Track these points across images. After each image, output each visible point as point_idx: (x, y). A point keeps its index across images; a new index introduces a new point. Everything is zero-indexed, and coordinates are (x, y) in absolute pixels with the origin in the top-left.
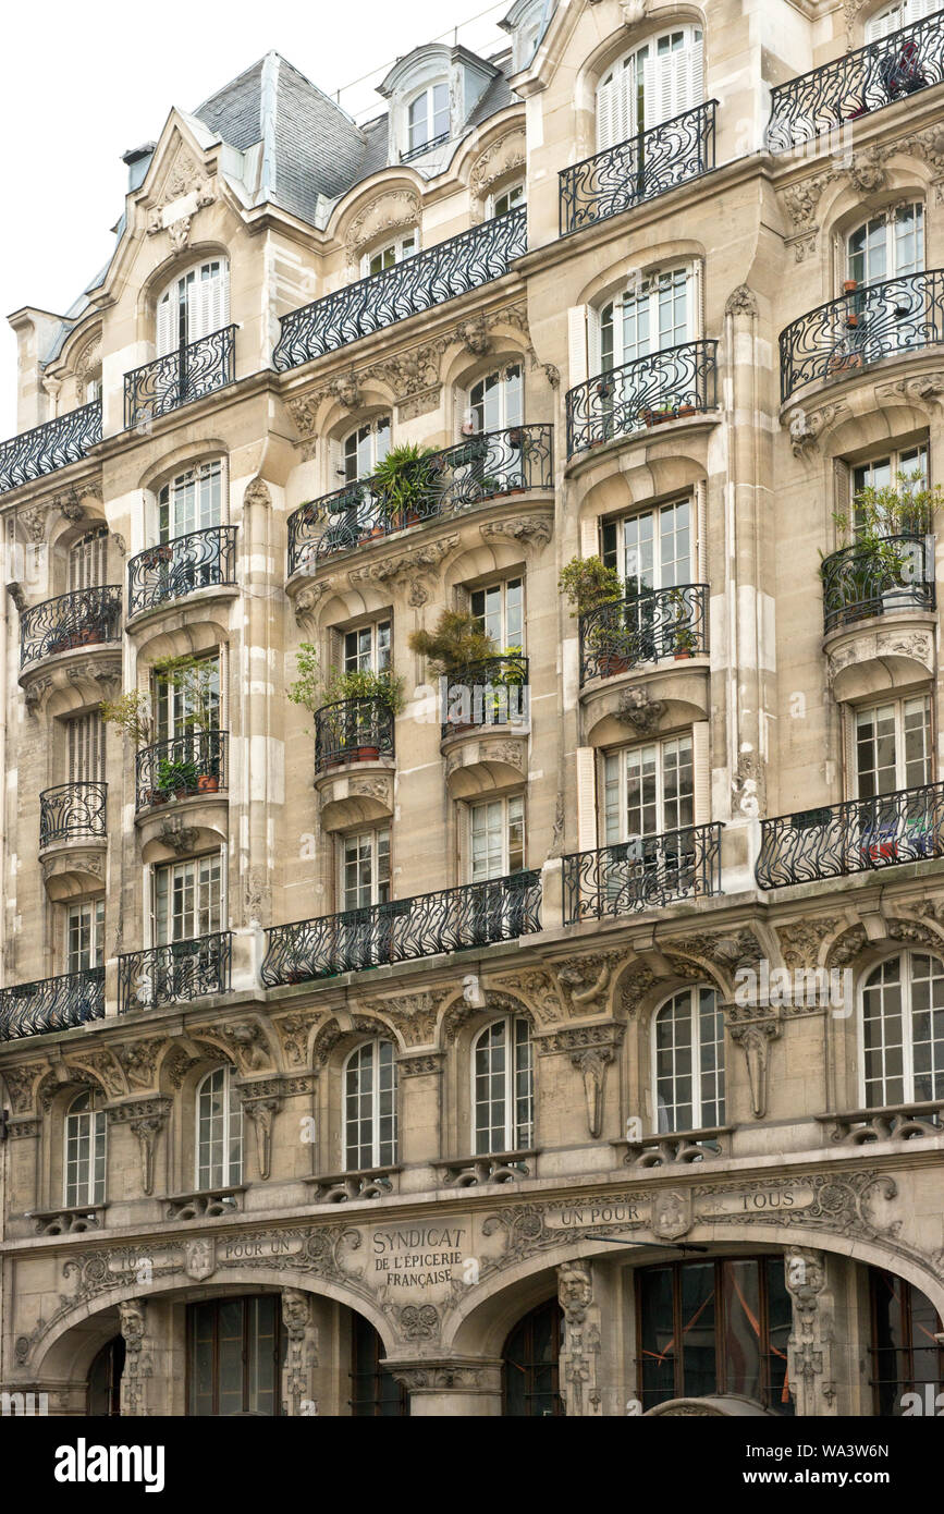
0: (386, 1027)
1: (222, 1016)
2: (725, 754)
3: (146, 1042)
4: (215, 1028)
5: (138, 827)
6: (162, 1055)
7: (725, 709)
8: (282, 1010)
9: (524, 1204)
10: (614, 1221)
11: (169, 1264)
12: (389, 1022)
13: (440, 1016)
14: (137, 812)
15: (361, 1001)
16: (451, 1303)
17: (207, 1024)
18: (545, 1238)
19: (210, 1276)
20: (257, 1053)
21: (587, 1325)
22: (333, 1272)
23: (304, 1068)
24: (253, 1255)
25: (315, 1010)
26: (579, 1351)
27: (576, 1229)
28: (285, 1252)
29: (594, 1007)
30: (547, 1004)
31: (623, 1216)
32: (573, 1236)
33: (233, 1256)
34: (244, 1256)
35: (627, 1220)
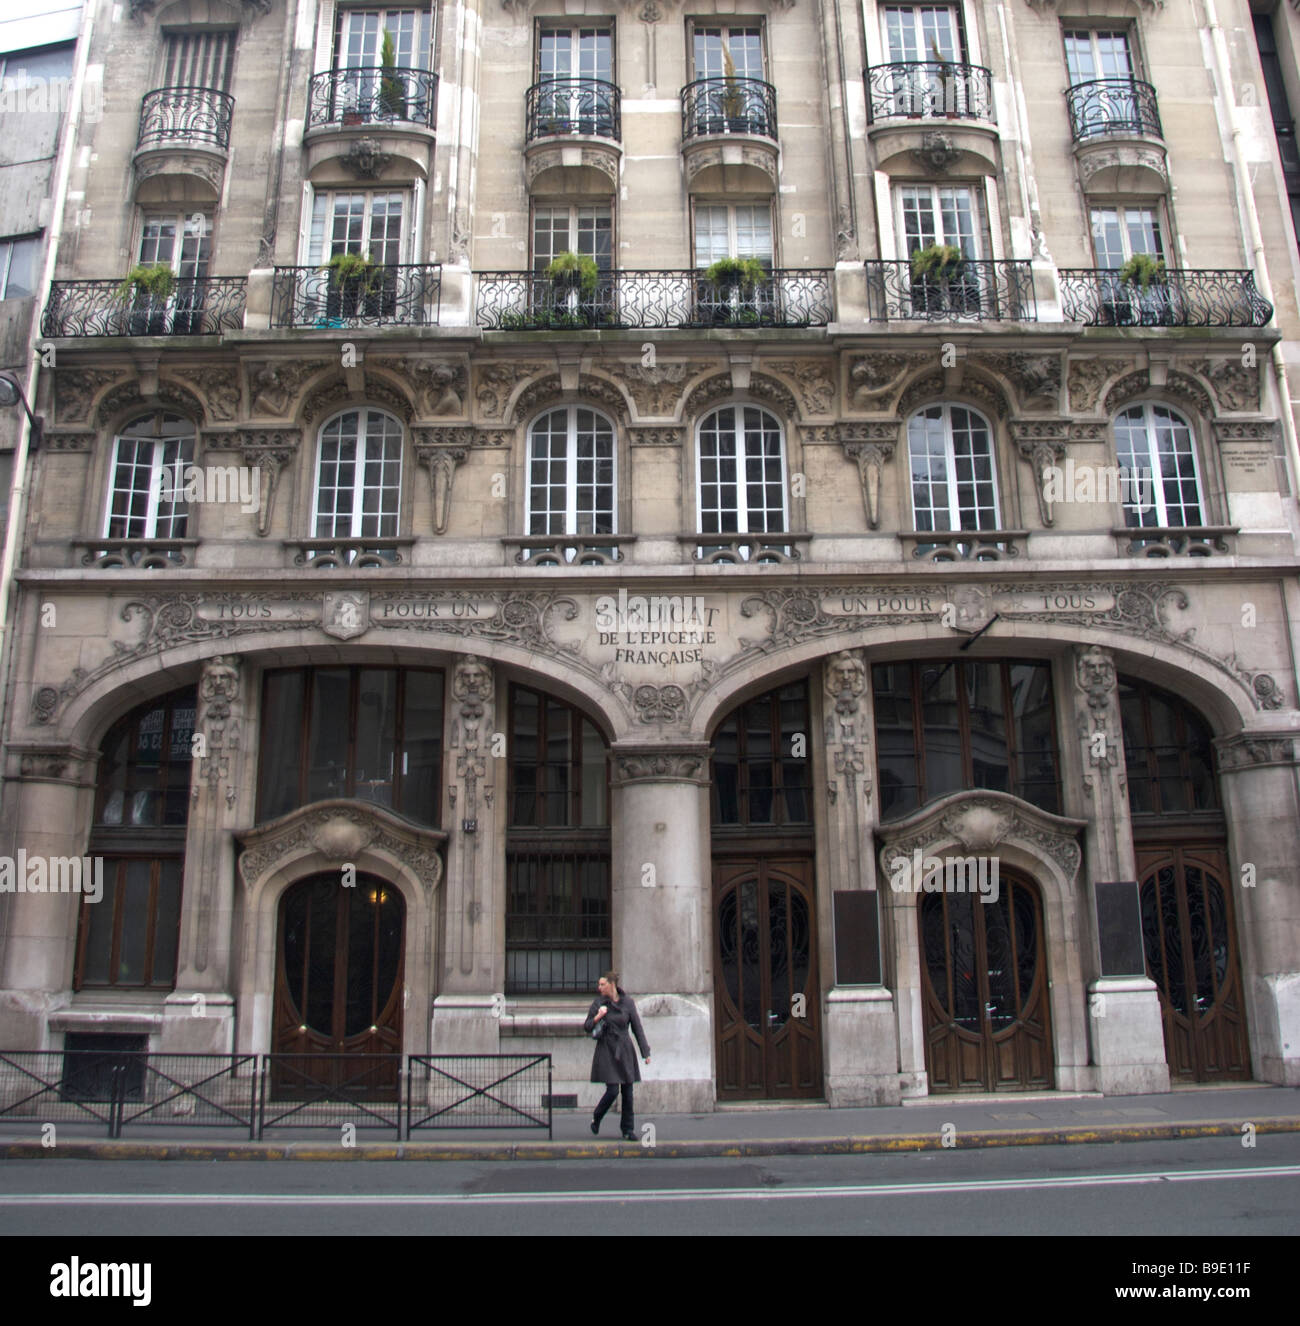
0: (618, 392)
1: (421, 350)
2: (1021, 206)
3: (300, 364)
4: (405, 361)
5: (308, 143)
6: (312, 382)
7: (1017, 171)
8: (492, 356)
9: (795, 588)
10: (903, 611)
11: (294, 617)
12: (622, 388)
13: (688, 390)
14: (306, 130)
15: (598, 360)
16: (704, 685)
17: (397, 355)
18: (822, 625)
19: (359, 636)
20: (451, 396)
21: (859, 716)
22: (537, 641)
23: (498, 421)
24: (425, 616)
25: (534, 362)
26: (851, 741)
27: (859, 617)
28: (472, 615)
29: (877, 405)
30: (817, 396)
31: (914, 607)
32: (857, 624)
33: (393, 615)
34: (410, 616)
35: (918, 611)
